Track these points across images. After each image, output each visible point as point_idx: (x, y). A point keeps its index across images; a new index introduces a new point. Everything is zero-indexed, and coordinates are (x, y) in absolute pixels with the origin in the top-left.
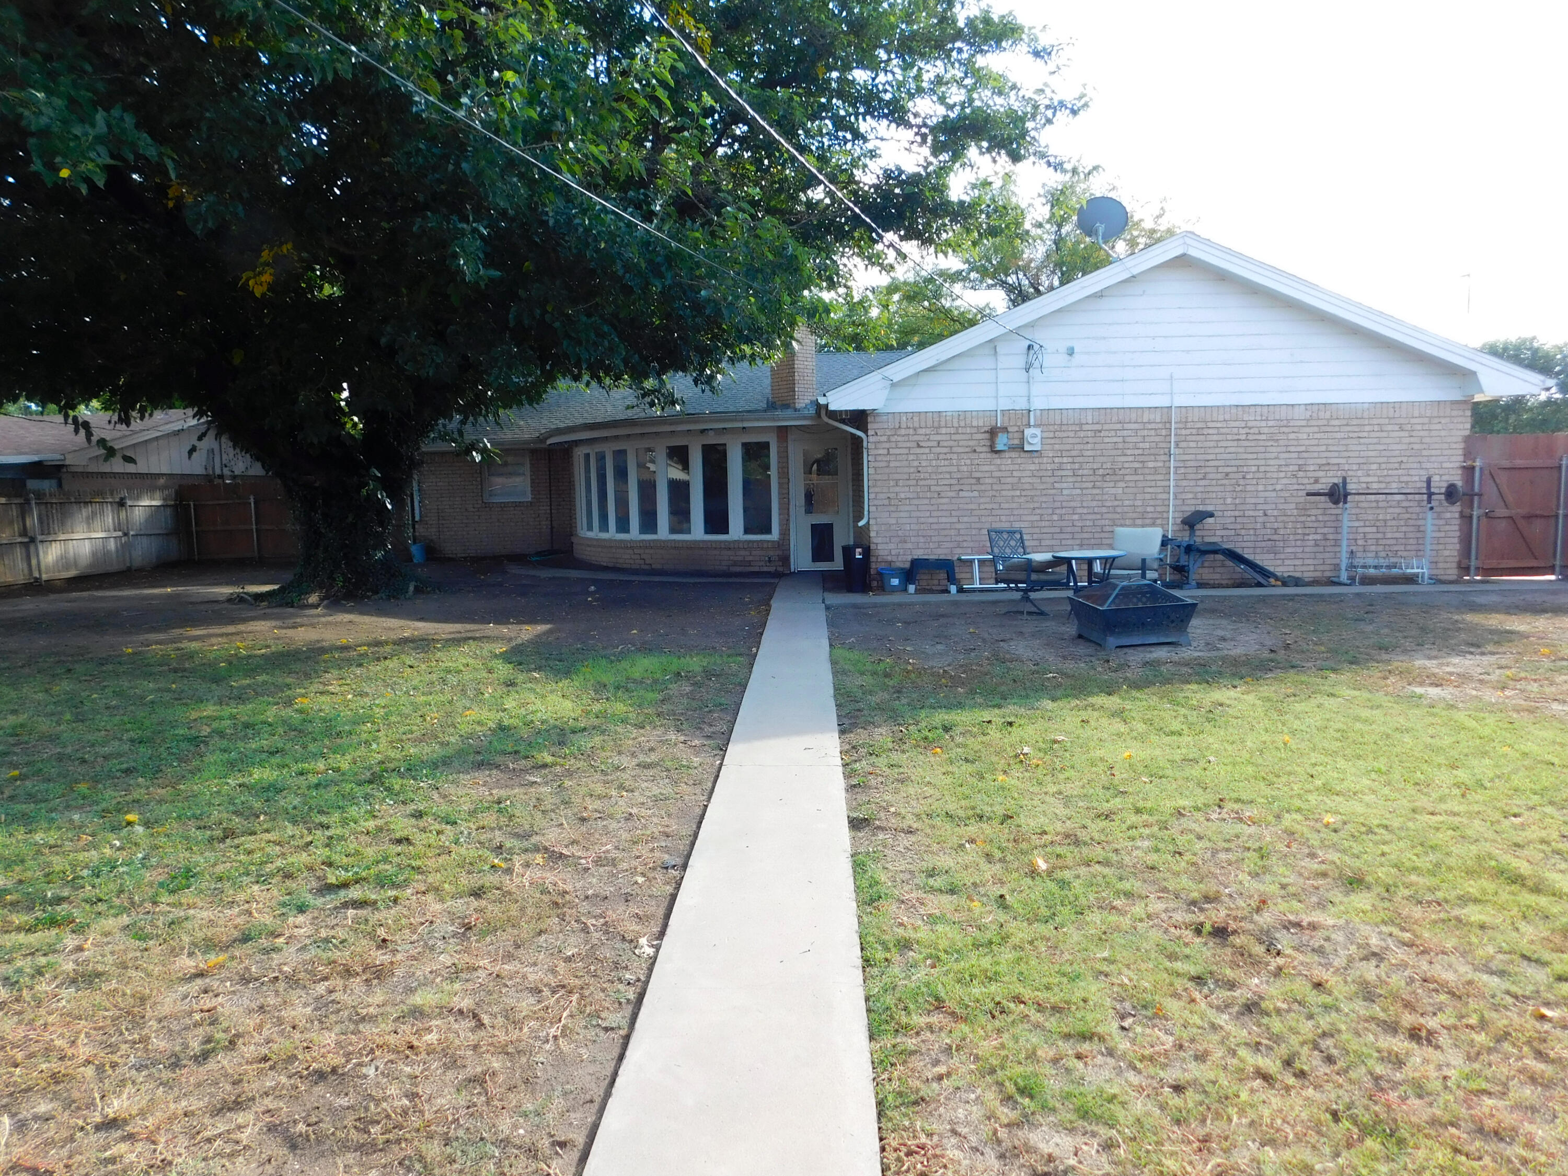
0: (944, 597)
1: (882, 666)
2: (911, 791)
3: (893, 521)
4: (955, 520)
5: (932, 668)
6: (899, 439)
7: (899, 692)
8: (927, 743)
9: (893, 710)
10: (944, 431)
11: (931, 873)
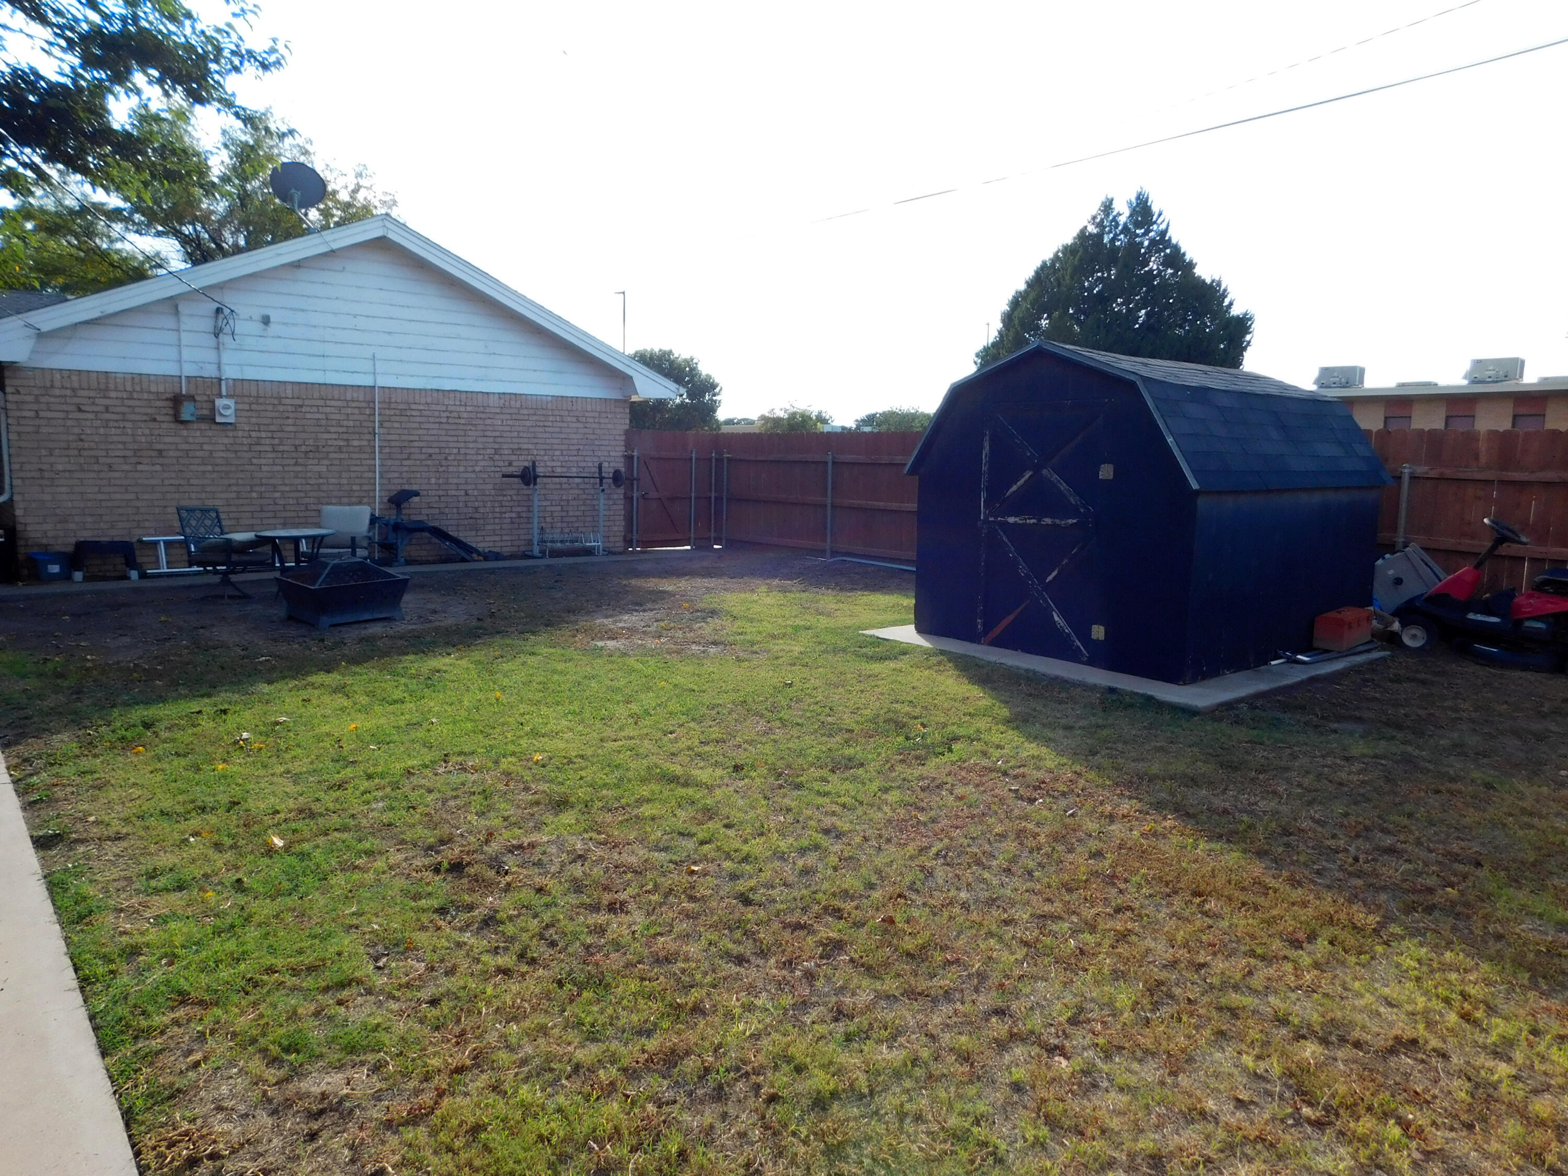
0: (124, 584)
1: (50, 665)
2: (113, 795)
3: (47, 497)
4: (132, 496)
5: (118, 663)
6: (52, 400)
7: (78, 693)
8: (126, 744)
9: (75, 713)
10: (113, 394)
11: (152, 875)
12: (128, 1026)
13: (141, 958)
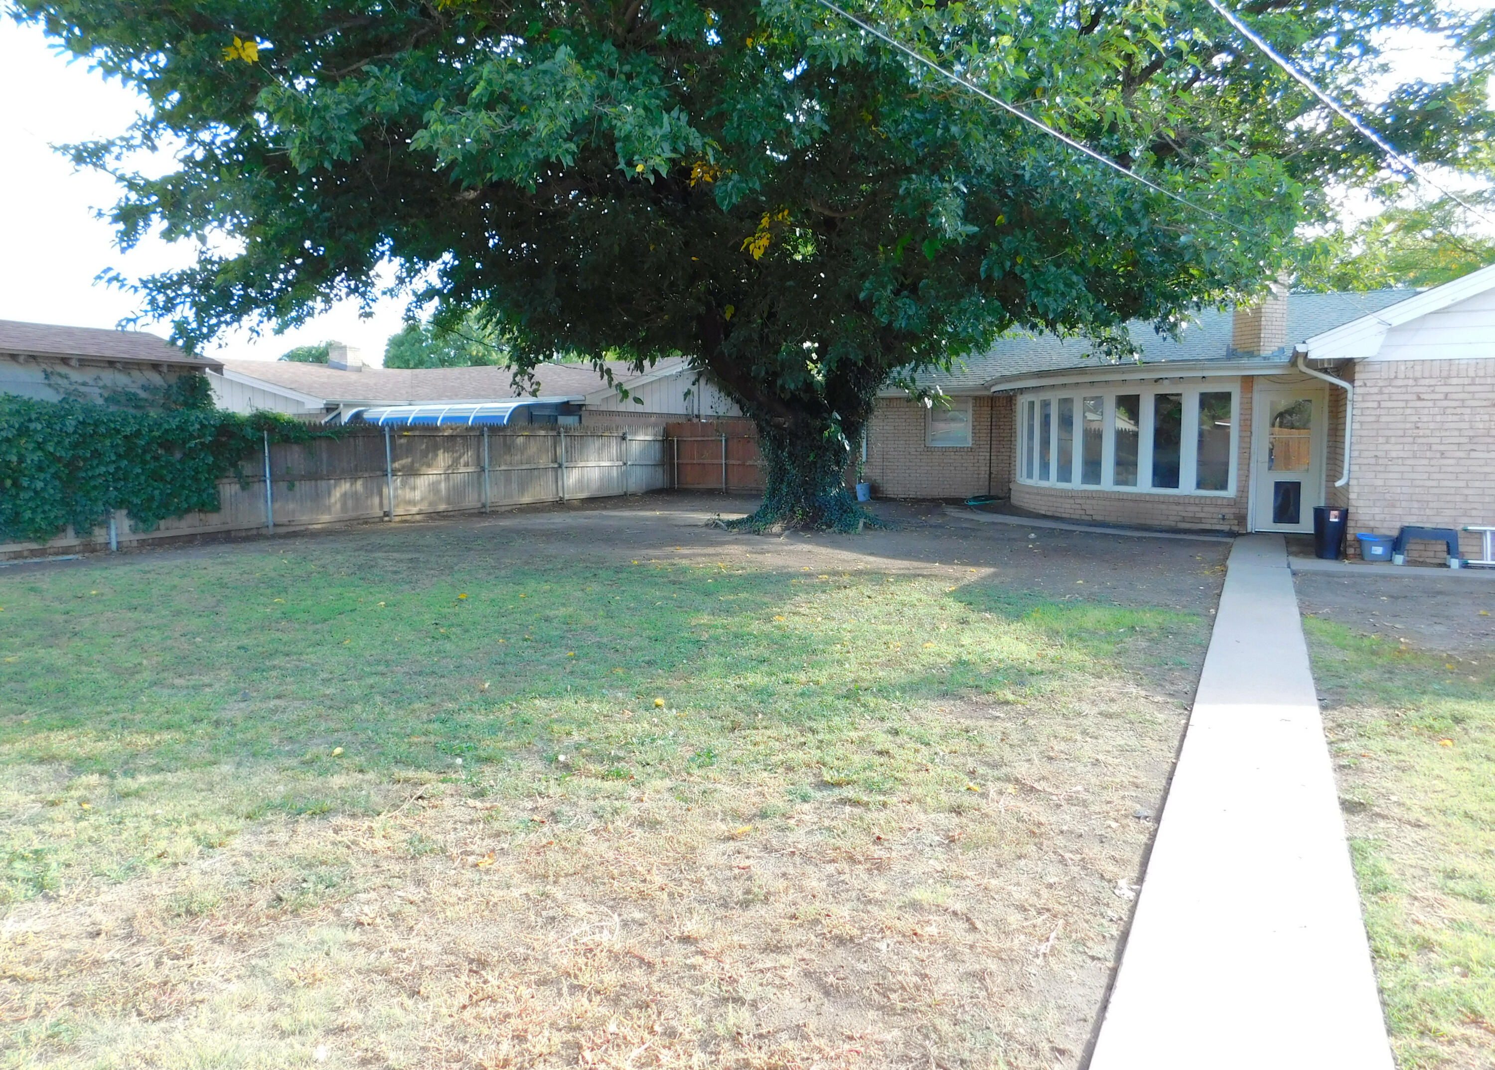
0: (1443, 571)
1: (1366, 642)
2: (1416, 781)
3: (1379, 482)
4: (1462, 484)
5: (1431, 650)
6: (1394, 390)
7: (1390, 672)
8: (1433, 734)
9: (1386, 691)
10: (1454, 381)
11: (1451, 875)
12: (1415, 1018)
13: (1432, 955)
